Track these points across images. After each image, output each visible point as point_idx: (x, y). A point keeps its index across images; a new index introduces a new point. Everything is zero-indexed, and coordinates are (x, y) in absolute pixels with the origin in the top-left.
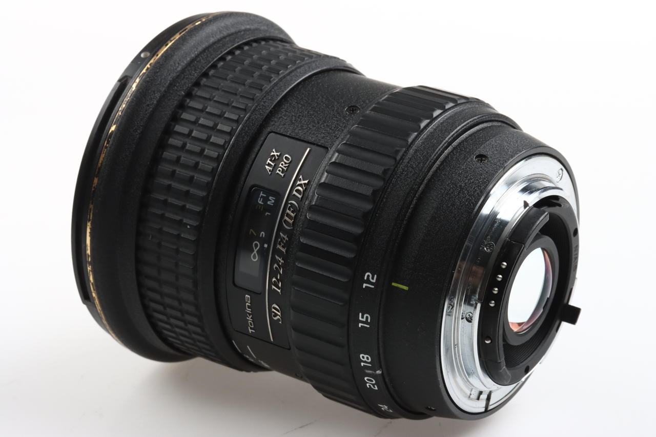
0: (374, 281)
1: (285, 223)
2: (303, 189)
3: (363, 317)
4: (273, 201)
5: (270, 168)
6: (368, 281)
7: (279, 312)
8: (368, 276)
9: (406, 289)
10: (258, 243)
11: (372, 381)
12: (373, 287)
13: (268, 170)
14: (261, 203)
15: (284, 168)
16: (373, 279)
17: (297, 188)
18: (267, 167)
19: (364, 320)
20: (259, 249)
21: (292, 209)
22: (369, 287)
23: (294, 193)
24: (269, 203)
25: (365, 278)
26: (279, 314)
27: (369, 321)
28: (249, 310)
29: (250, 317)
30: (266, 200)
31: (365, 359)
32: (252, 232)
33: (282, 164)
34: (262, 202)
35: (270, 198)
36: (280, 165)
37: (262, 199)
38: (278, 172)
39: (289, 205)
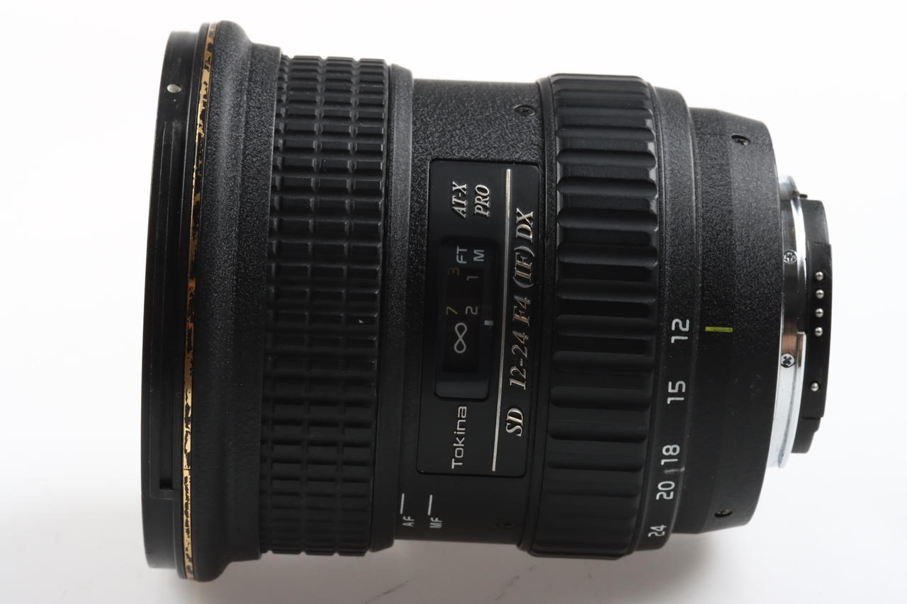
0: (687, 329)
1: (518, 281)
2: (530, 226)
3: (673, 388)
4: (482, 256)
5: (461, 209)
6: (678, 332)
7: (520, 419)
8: (677, 324)
9: (729, 331)
10: (464, 325)
11: (670, 485)
12: (686, 338)
13: (461, 213)
14: (462, 262)
15: (485, 204)
16: (684, 326)
17: (519, 227)
18: (456, 208)
19: (676, 390)
20: (467, 332)
21: (523, 258)
22: (681, 340)
23: (519, 234)
24: (475, 259)
25: (673, 328)
26: (520, 421)
27: (684, 390)
28: (460, 431)
29: (460, 442)
30: (469, 256)
31: (671, 453)
32: (449, 311)
33: (479, 200)
34: (464, 260)
35: (475, 252)
36: (477, 202)
37: (462, 257)
38: (477, 211)
39: (517, 254)
